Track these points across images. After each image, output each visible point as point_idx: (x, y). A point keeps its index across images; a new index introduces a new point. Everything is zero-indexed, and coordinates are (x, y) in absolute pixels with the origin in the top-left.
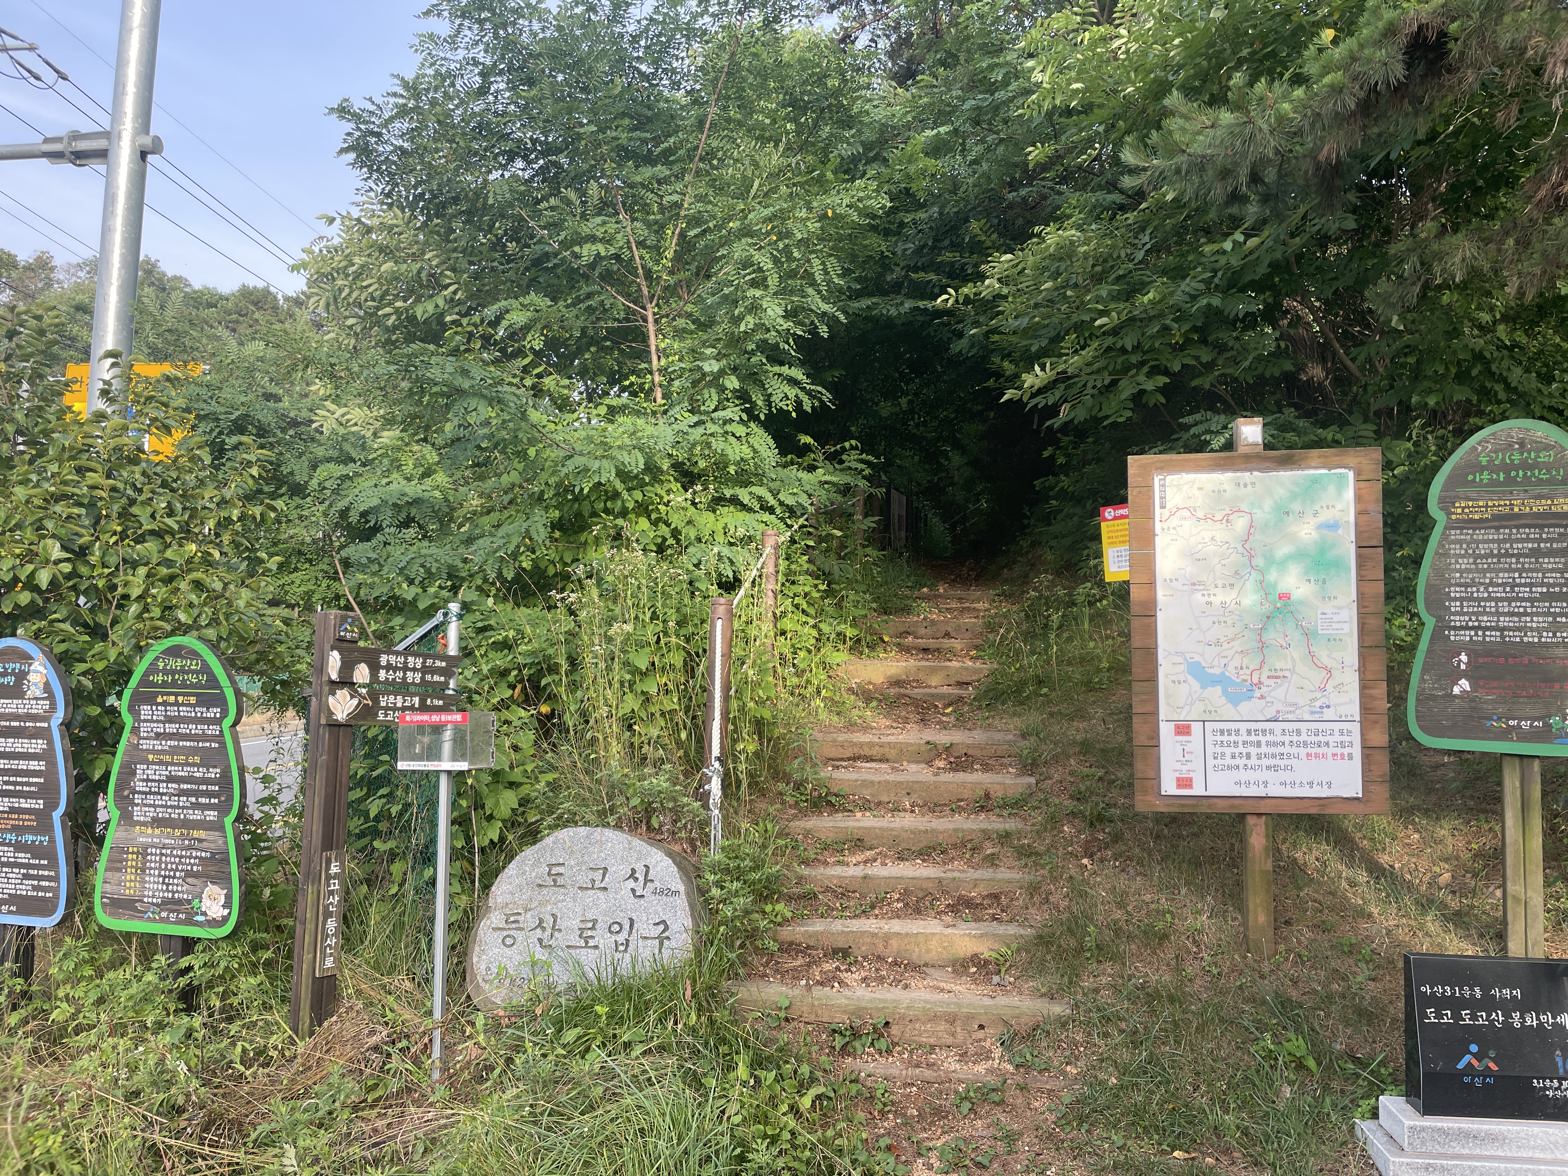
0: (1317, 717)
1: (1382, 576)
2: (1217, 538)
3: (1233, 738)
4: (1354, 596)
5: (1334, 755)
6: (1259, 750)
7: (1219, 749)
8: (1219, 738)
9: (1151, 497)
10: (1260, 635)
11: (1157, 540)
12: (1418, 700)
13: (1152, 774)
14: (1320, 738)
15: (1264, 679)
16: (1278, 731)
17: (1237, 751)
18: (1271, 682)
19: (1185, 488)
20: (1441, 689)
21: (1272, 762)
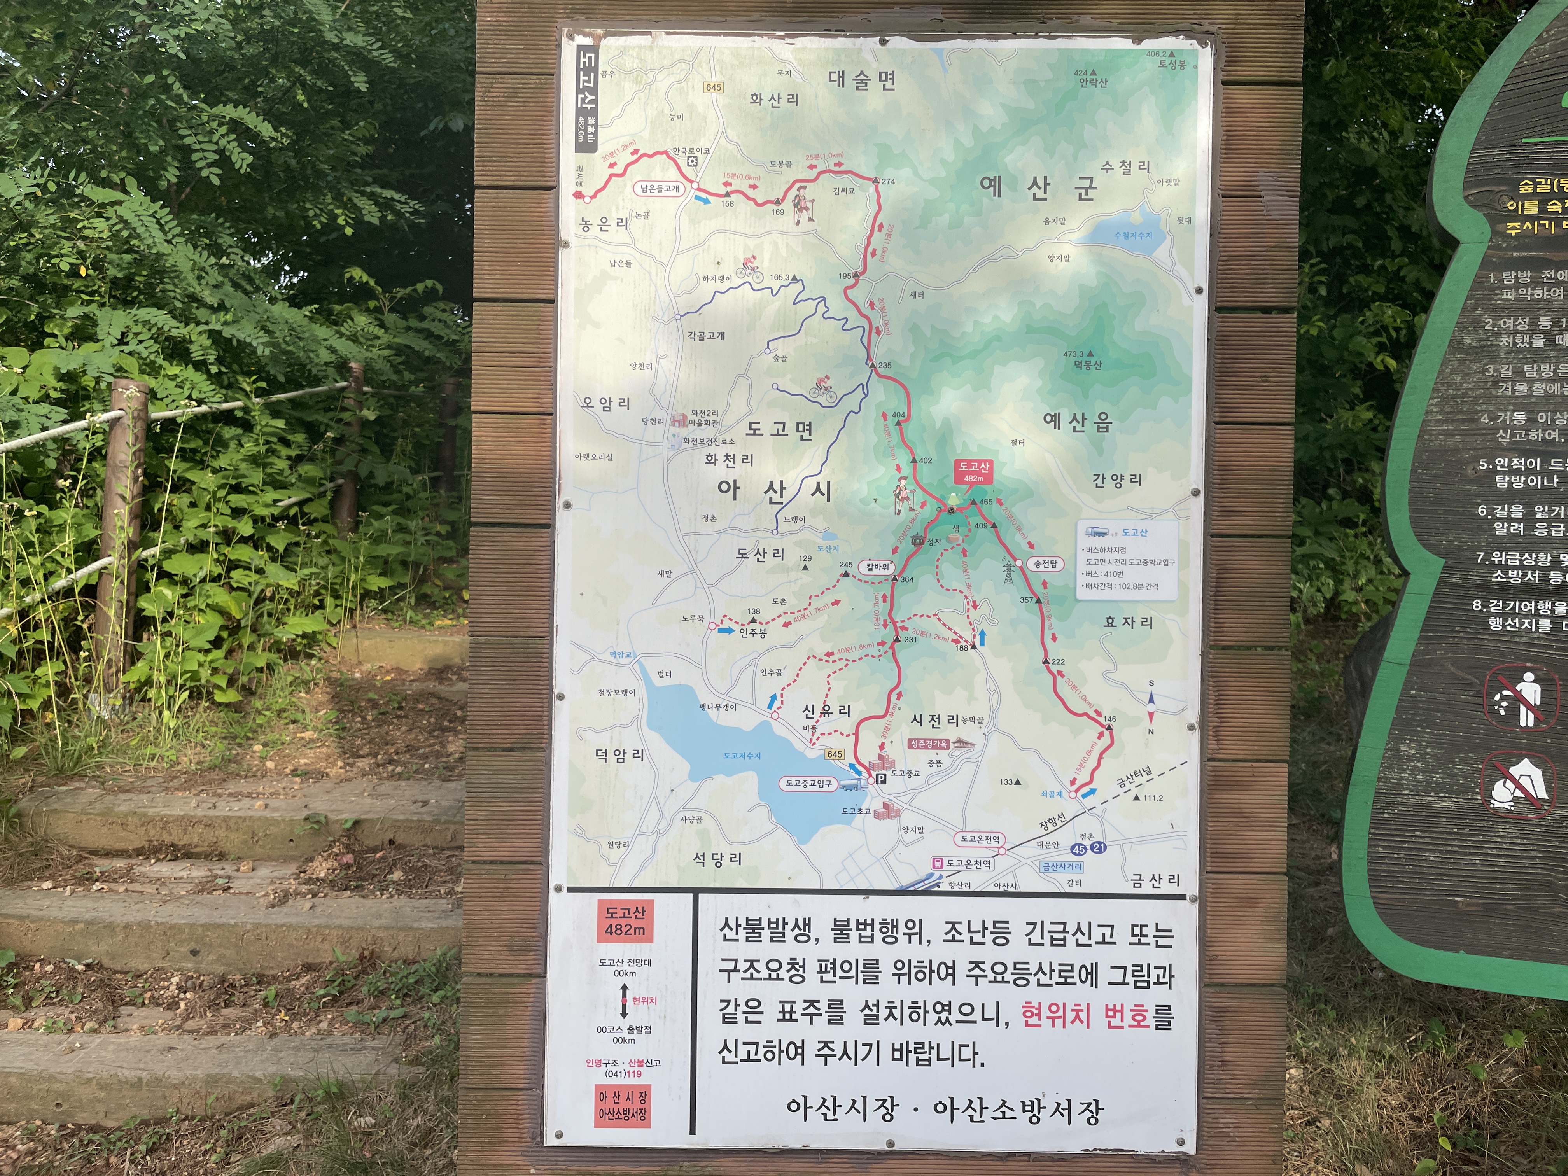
0: (1060, 882)
1: (1287, 410)
2: (765, 263)
3: (787, 950)
4: (1196, 477)
5: (1112, 1012)
6: (871, 993)
7: (741, 990)
8: (743, 950)
9: (552, 112)
10: (890, 599)
11: (567, 261)
12: (1378, 822)
13: (518, 1073)
14: (1071, 954)
15: (896, 751)
16: (935, 929)
17: (799, 994)
18: (920, 759)
19: (663, 82)
20: (1452, 792)
21: (913, 1032)
